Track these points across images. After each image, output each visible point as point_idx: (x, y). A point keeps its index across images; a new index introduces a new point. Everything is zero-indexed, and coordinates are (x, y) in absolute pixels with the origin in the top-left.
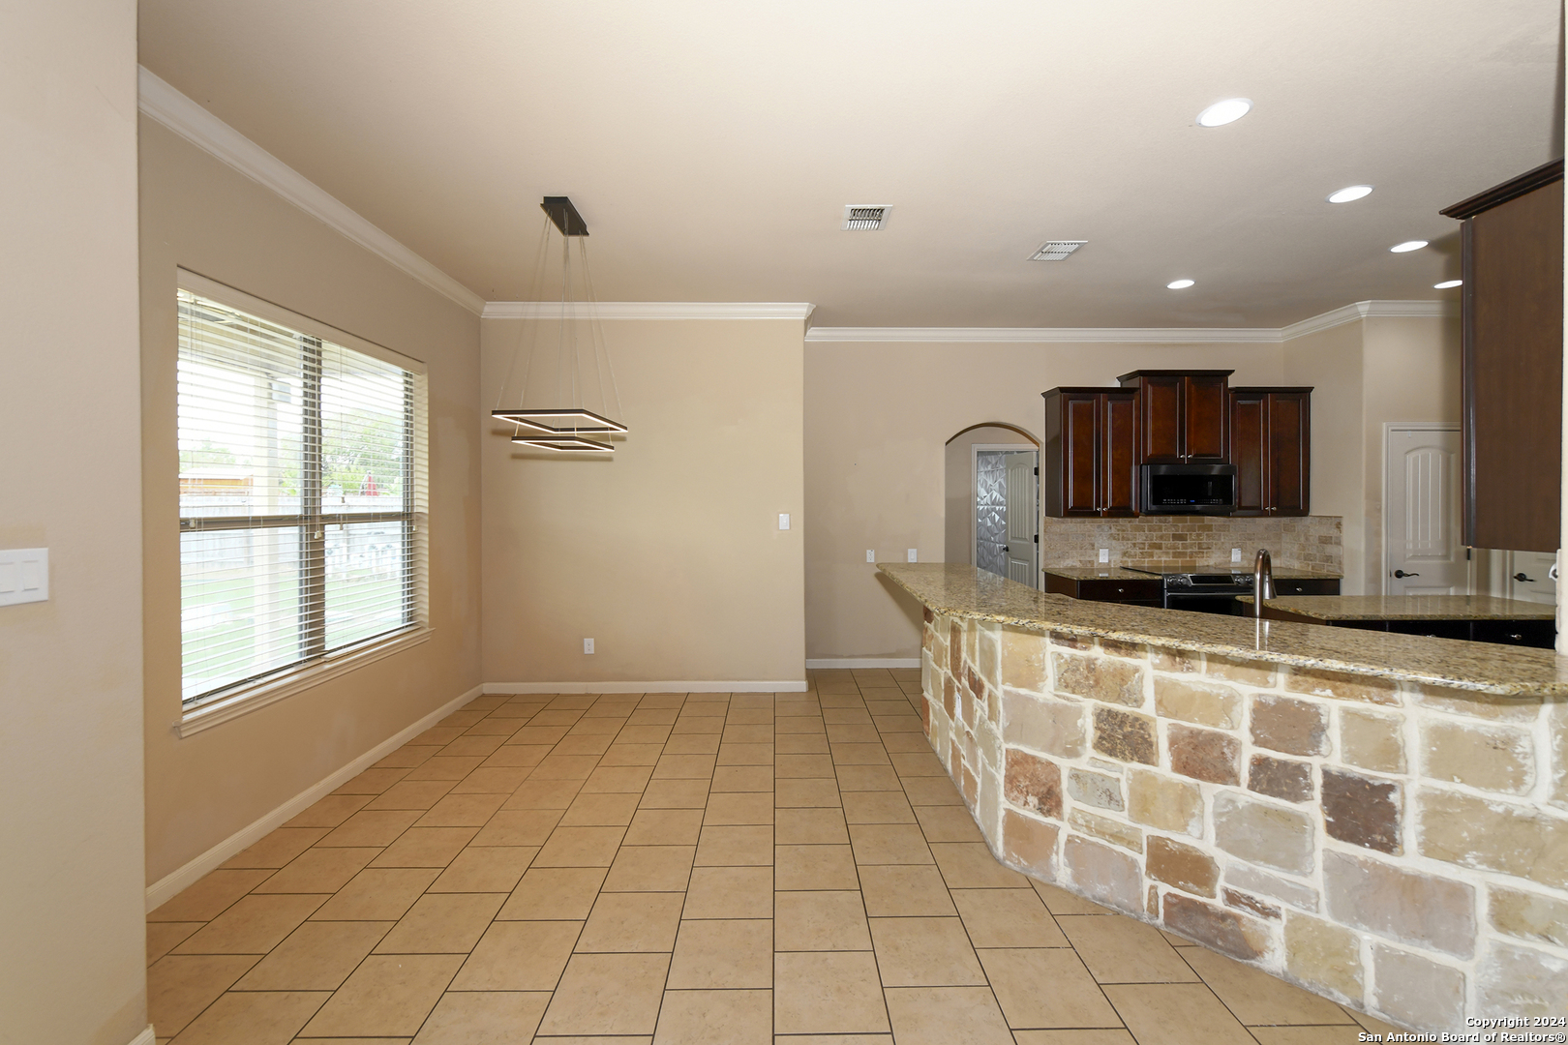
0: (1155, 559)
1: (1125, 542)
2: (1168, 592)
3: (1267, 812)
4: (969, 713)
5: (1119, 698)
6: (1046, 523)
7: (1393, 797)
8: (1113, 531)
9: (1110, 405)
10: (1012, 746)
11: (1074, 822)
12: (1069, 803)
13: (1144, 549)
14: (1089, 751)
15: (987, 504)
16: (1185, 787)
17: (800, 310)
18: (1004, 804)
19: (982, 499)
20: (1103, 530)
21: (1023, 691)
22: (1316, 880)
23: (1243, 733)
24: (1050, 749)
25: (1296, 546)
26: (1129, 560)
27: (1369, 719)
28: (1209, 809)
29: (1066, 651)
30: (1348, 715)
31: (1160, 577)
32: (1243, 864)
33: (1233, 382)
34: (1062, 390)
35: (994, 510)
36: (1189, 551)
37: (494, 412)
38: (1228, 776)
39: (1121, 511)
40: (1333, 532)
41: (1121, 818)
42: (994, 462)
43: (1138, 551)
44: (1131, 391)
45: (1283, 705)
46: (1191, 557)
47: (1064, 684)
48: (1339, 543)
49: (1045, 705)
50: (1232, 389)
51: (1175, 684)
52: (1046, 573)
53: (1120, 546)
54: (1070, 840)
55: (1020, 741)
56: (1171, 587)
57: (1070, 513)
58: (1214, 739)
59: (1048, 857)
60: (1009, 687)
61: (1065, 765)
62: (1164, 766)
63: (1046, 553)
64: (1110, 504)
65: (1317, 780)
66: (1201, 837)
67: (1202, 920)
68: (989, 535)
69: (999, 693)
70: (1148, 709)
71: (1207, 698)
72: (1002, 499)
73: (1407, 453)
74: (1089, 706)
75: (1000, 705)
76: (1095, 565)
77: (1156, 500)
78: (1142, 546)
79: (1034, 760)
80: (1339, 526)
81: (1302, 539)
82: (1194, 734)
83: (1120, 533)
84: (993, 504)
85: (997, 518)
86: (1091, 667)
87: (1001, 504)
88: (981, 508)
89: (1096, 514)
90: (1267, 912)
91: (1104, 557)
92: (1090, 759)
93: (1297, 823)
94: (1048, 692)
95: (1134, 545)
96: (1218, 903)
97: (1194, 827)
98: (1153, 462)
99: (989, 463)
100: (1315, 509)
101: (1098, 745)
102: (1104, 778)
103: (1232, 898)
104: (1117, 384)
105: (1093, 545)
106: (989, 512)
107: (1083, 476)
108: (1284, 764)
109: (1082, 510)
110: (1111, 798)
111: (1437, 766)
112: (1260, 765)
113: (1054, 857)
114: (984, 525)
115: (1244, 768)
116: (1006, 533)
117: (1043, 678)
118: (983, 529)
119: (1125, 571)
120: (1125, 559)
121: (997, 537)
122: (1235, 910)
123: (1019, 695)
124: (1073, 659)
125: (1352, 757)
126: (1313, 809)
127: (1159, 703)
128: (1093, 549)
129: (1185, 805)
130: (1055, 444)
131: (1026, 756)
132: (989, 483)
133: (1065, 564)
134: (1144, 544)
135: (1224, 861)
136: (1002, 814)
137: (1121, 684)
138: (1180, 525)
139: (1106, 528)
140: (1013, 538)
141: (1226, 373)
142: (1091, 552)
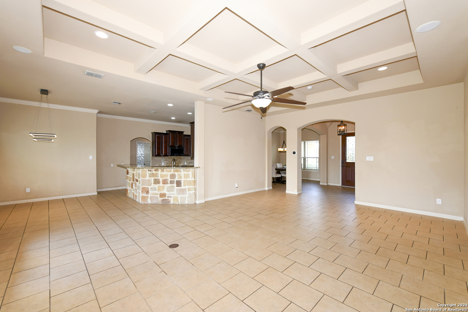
3: (171, 186)
4: (136, 186)
5: (156, 177)
6: (152, 158)
7: (181, 181)
8: (165, 159)
9: (164, 136)
10: (142, 186)
11: (151, 194)
12: (150, 192)
14: (153, 184)
16: (163, 186)
17: (96, 111)
18: (141, 195)
19: (139, 153)
21: (144, 179)
22: (175, 192)
23: (169, 178)
24: (148, 186)
27: (179, 174)
28: (166, 188)
29: (150, 172)
30: (178, 174)
32: (169, 193)
33: (184, 133)
34: (155, 133)
36: (178, 163)
37: (30, 133)
38: (167, 183)
39: (166, 155)
41: (156, 192)
43: (169, 163)
44: (168, 134)
45: (173, 174)
47: (150, 176)
49: (147, 180)
50: (184, 135)
51: (162, 174)
53: (166, 162)
54: (150, 197)
55: (144, 185)
57: (156, 156)
58: (166, 179)
59: (147, 200)
60: (142, 178)
61: (149, 187)
62: (161, 184)
63: (152, 163)
64: (164, 154)
65: (175, 181)
66: (165, 191)
67: (165, 201)
68: (140, 162)
69: (141, 180)
70: (159, 178)
71: (165, 175)
72: (143, 153)
74: (153, 179)
75: (141, 181)
77: (172, 153)
79: (145, 187)
82: (164, 179)
84: (141, 154)
85: (142, 158)
86: (153, 174)
87: (143, 155)
88: (138, 156)
89: (161, 156)
90: (171, 197)
91: (163, 164)
92: (153, 185)
93: (173, 186)
94: (147, 178)
96: (167, 198)
97: (164, 190)
98: (171, 147)
101: (154, 183)
102: (154, 187)
103: (168, 197)
104: (165, 132)
106: (140, 156)
107: (159, 149)
108: (172, 181)
109: (159, 155)
110: (155, 190)
111: (184, 178)
112: (171, 181)
113: (148, 200)
115: (169, 182)
117: (147, 176)
120: (167, 164)
122: (168, 198)
123: (143, 179)
124: (151, 173)
125: (178, 178)
126: (175, 185)
127: (161, 176)
129: (163, 187)
130: (154, 143)
131: (144, 187)
132: (141, 150)
134: (170, 161)
135: (167, 193)
136: (141, 196)
137: (156, 175)
138: (176, 158)
139: (163, 159)
140: (146, 162)
141: (183, 132)
142: (160, 163)
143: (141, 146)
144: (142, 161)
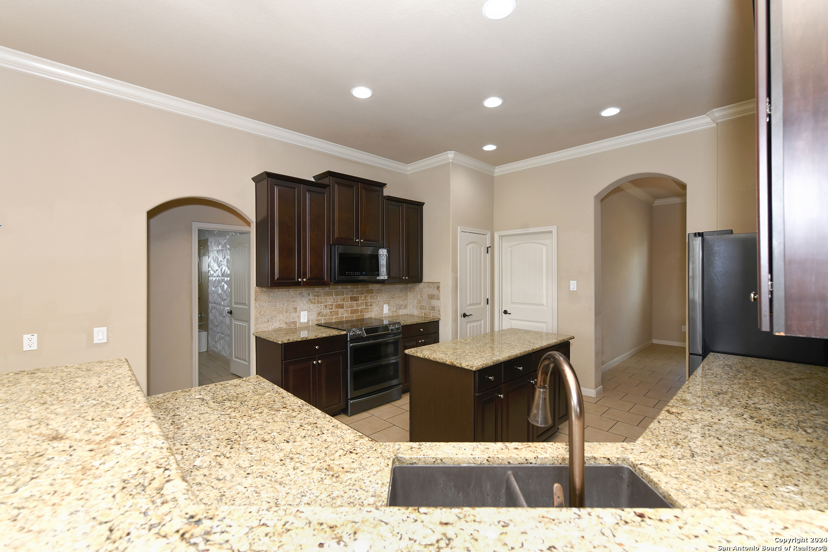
0: (339, 316)
1: (319, 305)
2: (350, 343)
6: (256, 292)
8: (311, 297)
9: (308, 195)
13: (332, 309)
15: (218, 276)
19: (215, 272)
20: (303, 296)
25: (416, 301)
26: (322, 318)
31: (345, 332)
33: (387, 192)
34: (270, 175)
35: (223, 280)
36: (360, 308)
39: (316, 281)
40: (435, 292)
42: (223, 243)
43: (328, 311)
44: (324, 186)
46: (361, 313)
48: (438, 299)
50: (385, 197)
52: (256, 337)
53: (316, 308)
56: (352, 340)
57: (276, 284)
63: (256, 319)
64: (308, 275)
68: (220, 300)
73: (467, 245)
76: (298, 325)
77: (341, 273)
78: (331, 307)
80: (438, 288)
81: (419, 296)
83: (316, 298)
84: (222, 276)
85: (226, 286)
87: (227, 276)
88: (214, 279)
89: (297, 284)
91: (304, 317)
95: (326, 306)
98: (339, 242)
99: (220, 244)
100: (426, 278)
104: (313, 180)
105: (296, 309)
106: (219, 282)
107: (286, 252)
109: (286, 281)
114: (217, 292)
116: (231, 300)
118: (216, 296)
119: (320, 328)
120: (320, 318)
121: (226, 301)
128: (296, 312)
130: (264, 225)
132: (220, 258)
133: (273, 327)
134: (332, 305)
138: (355, 290)
139: (306, 295)
140: (236, 303)
141: (382, 185)
142: (294, 315)
143: (220, 247)
144: (225, 297)
